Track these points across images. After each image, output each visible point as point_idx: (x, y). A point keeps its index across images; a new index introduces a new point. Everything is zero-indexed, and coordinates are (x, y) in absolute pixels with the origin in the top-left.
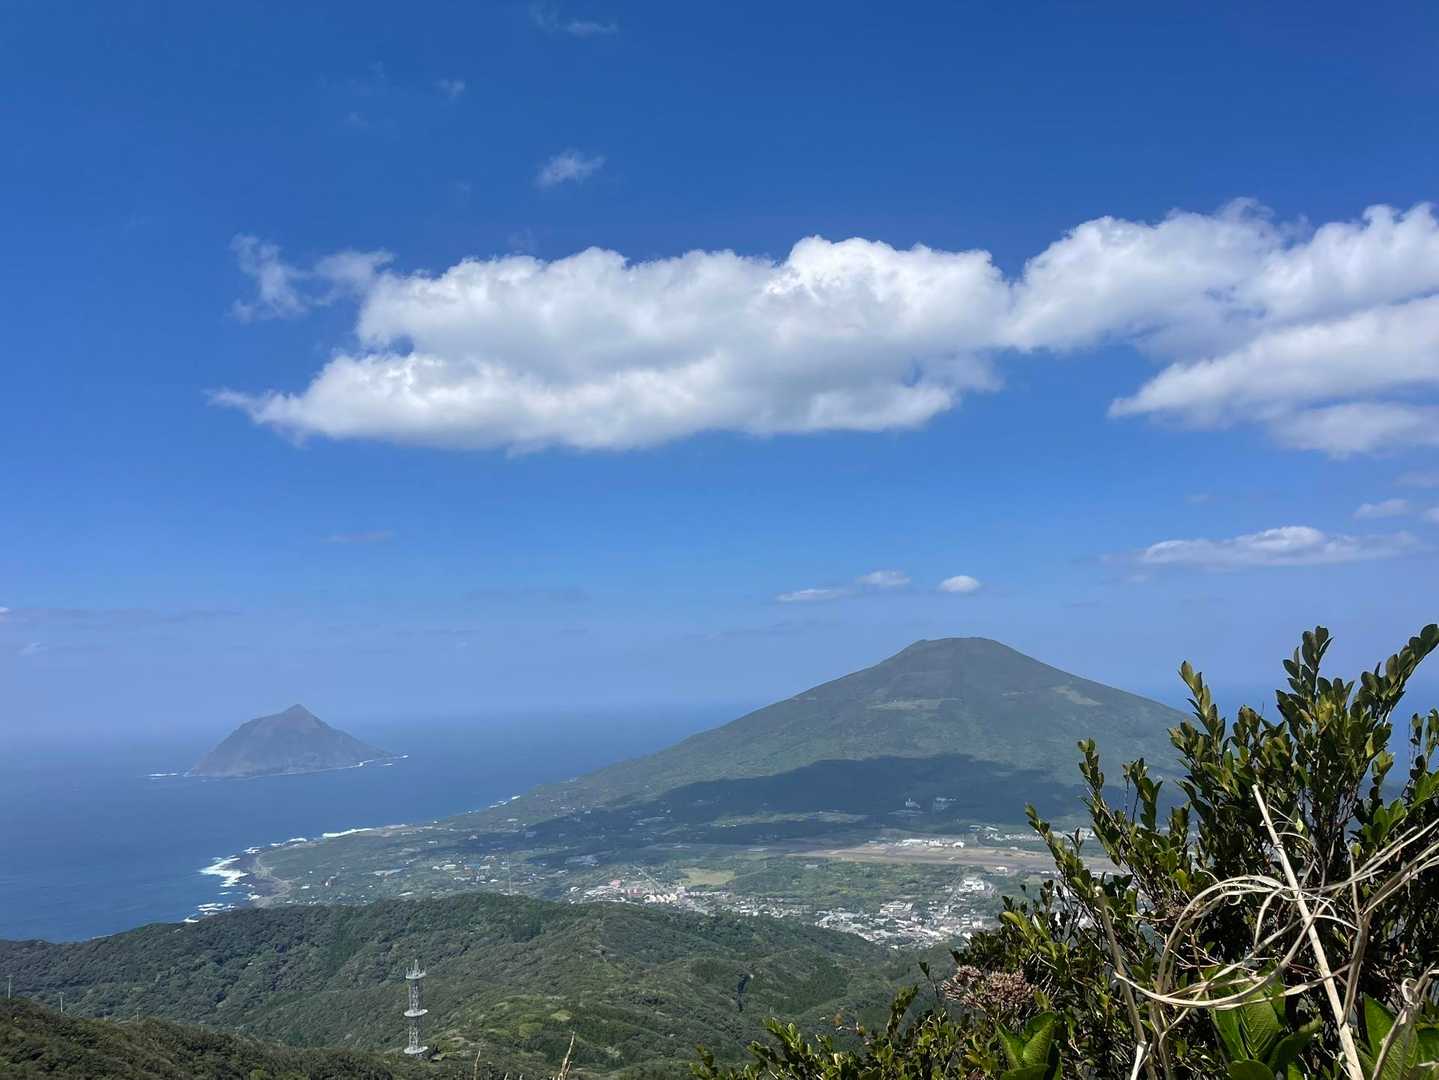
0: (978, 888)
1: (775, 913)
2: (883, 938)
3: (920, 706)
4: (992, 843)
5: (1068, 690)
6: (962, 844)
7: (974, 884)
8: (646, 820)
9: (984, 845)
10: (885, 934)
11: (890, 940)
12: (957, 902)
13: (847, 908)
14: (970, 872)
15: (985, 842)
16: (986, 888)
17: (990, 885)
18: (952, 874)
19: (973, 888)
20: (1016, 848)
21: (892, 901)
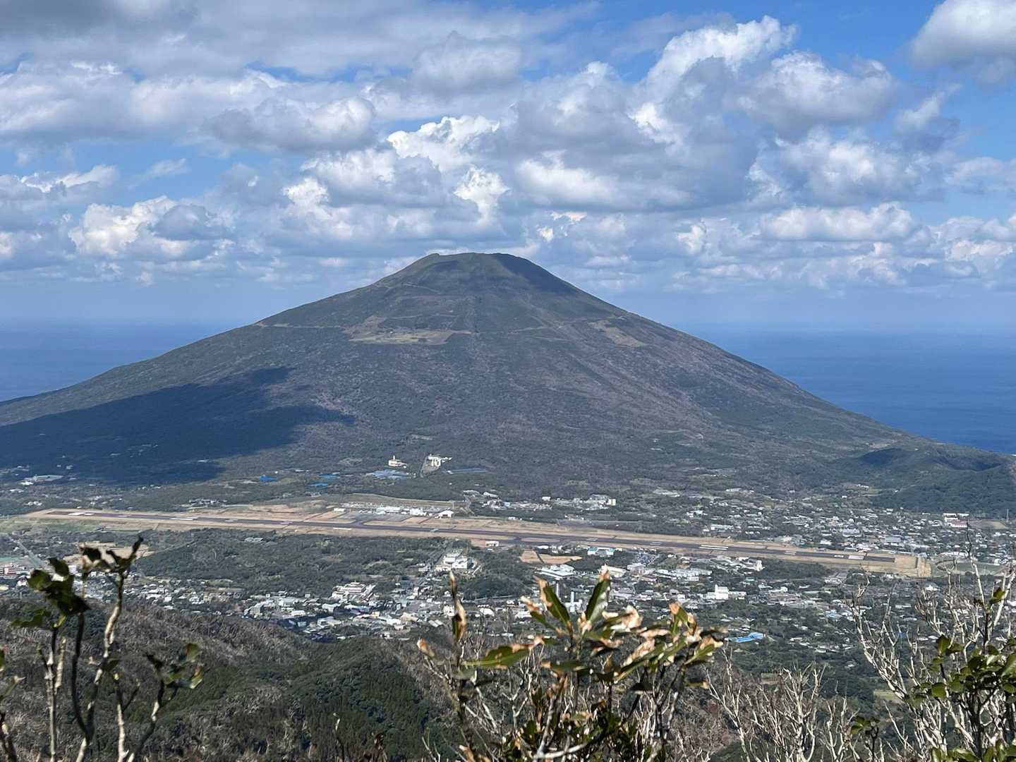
0: (460, 566)
1: (194, 599)
2: (329, 628)
3: (423, 340)
4: (488, 513)
5: (607, 326)
6: (449, 513)
7: (454, 562)
8: (35, 478)
9: (477, 514)
10: (332, 622)
11: (338, 630)
12: (431, 583)
13: (290, 592)
14: (453, 547)
15: (479, 510)
16: (470, 566)
17: (475, 562)
18: (432, 548)
19: (453, 566)
20: (514, 518)
21: (350, 582)
